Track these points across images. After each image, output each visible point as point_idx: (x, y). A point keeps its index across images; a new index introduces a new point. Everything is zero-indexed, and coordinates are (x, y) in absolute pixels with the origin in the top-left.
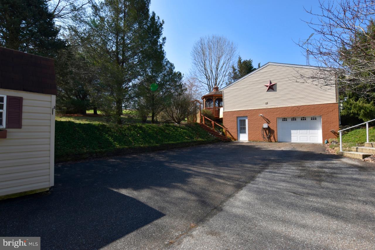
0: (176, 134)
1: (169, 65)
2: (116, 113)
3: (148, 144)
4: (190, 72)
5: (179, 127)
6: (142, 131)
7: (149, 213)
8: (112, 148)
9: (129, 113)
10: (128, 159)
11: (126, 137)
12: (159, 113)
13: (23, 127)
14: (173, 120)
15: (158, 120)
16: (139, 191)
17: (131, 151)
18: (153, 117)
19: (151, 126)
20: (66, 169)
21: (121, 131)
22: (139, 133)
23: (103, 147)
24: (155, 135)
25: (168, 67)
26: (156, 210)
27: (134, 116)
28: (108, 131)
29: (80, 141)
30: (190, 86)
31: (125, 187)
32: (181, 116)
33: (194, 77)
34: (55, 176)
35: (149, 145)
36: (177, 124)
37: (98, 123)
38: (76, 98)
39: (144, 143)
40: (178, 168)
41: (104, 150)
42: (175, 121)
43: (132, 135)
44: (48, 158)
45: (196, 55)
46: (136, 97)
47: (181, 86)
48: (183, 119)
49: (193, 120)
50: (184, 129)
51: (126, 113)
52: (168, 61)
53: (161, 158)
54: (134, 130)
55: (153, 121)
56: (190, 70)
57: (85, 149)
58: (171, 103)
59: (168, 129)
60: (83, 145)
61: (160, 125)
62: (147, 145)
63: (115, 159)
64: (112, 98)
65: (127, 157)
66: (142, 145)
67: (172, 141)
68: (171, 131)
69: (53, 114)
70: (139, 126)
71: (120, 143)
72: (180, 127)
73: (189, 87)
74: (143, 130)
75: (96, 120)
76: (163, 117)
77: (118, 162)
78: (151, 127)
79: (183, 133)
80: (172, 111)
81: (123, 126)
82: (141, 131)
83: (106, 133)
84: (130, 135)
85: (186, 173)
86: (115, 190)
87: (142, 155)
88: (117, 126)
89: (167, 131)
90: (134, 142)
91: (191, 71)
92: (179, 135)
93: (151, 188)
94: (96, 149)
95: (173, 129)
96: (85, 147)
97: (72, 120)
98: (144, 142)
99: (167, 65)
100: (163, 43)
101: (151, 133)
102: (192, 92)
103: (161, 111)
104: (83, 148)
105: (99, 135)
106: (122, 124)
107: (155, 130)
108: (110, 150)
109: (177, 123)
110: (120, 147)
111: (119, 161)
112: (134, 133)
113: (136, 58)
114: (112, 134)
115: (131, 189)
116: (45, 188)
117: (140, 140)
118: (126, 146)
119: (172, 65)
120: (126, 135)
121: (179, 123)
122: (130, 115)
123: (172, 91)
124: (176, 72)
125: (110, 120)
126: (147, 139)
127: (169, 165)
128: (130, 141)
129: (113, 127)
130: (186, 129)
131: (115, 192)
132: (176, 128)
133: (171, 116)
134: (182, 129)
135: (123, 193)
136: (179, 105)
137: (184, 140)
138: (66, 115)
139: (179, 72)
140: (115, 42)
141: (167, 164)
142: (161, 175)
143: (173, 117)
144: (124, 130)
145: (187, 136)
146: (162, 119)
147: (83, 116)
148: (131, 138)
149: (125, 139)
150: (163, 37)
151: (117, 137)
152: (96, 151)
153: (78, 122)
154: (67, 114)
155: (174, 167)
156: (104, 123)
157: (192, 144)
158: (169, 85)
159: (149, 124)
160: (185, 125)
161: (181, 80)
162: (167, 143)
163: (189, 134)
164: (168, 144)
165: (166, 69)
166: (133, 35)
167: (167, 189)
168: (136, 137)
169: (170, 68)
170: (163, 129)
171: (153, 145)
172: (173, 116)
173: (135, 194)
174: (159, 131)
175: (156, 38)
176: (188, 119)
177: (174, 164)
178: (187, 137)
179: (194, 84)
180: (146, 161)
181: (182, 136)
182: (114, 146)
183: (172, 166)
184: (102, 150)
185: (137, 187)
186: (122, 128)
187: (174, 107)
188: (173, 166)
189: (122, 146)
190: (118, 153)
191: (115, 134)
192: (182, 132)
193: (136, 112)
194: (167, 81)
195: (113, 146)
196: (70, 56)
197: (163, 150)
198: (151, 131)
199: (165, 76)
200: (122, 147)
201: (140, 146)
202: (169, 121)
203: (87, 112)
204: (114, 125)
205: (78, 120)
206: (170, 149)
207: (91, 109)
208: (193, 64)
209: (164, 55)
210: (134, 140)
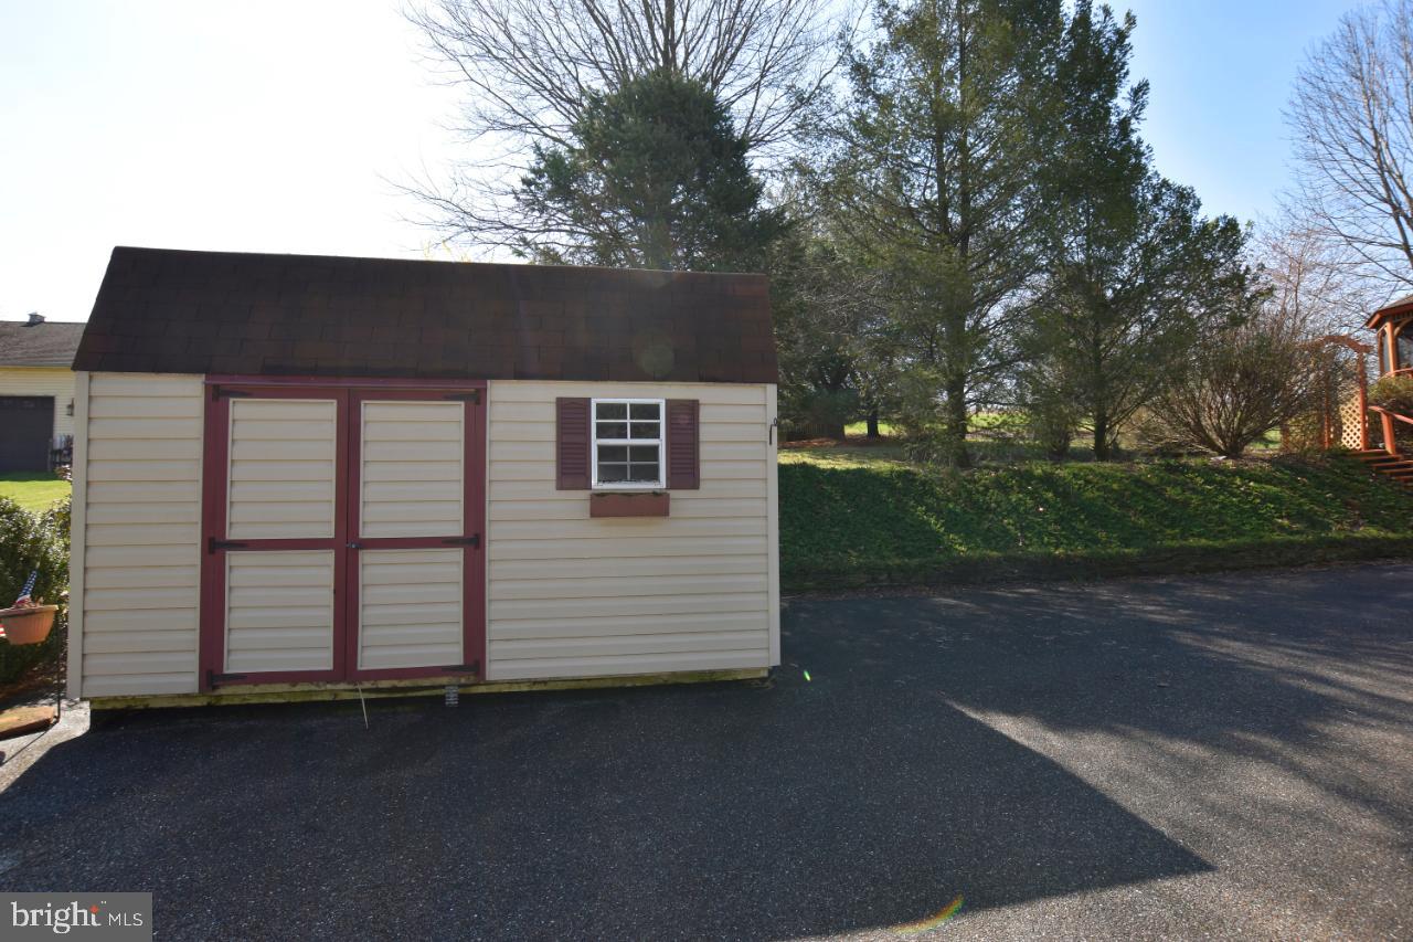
0: (1224, 506)
1: (1169, 200)
2: (951, 427)
3: (1086, 546)
4: (1285, 206)
5: (1238, 473)
6: (1056, 494)
7: (1130, 838)
8: (941, 556)
9: (997, 423)
10: (1004, 600)
11: (991, 516)
12: (1126, 413)
13: (703, 485)
14: (1202, 442)
15: (1123, 446)
16: (1071, 737)
17: (1013, 573)
18: (1100, 433)
19: (1091, 470)
20: (803, 615)
21: (969, 492)
22: (1045, 502)
23: (909, 549)
24: (1115, 510)
25: (1164, 209)
26: (1163, 836)
27: (1018, 432)
28: (926, 493)
29: (836, 529)
30: (1286, 271)
31: (1012, 710)
32: (1242, 422)
33: (1311, 225)
34: (782, 637)
35: (1089, 550)
36: (1221, 458)
37: (887, 465)
38: (813, 388)
39: (1065, 541)
40: (1251, 663)
41: (915, 562)
42: (1213, 446)
43: (1015, 509)
44: (762, 578)
45: (1314, 115)
46: (1025, 359)
47: (1237, 281)
48: (1255, 435)
49: (1320, 439)
50: (1269, 482)
51: (985, 425)
52: (1165, 183)
53: (1152, 610)
54: (1022, 489)
55: (1103, 451)
56: (1282, 196)
57: (855, 554)
58: (1184, 367)
59: (1175, 484)
60: (847, 543)
61: (1137, 467)
62: (1081, 550)
63: (955, 598)
64: (933, 373)
65: (998, 593)
66: (1061, 550)
67: (1200, 535)
68: (1194, 491)
69: (771, 443)
70: (1040, 471)
71: (968, 537)
72: (1243, 471)
73: (1281, 278)
74: (1061, 489)
75: (877, 457)
76: (1146, 432)
77: (968, 608)
78: (1096, 475)
79: (1264, 501)
80: (1192, 401)
81: (977, 475)
82: (1050, 495)
83: (916, 501)
84: (1006, 509)
85: (1300, 690)
86: (973, 715)
87: (1061, 589)
88: (953, 476)
89: (1171, 492)
90: (1026, 537)
91: (1289, 201)
92: (1242, 511)
93: (1124, 735)
94: (889, 558)
95: (1205, 483)
96: (853, 547)
97: (807, 458)
98: (1065, 537)
99: (1157, 199)
100: (1133, 112)
101: (1093, 499)
102: (1302, 299)
103: (1138, 405)
104: (846, 552)
105: (896, 508)
106: (973, 467)
107: (1113, 490)
108: (934, 563)
109: (1220, 455)
110: (970, 553)
111: (972, 605)
112: (1020, 499)
113: (1016, 207)
114: (938, 505)
115: (1034, 723)
116: (759, 670)
117: (1050, 528)
118: (995, 549)
119: (1184, 195)
120: (989, 510)
121: (1233, 451)
122: (1002, 430)
123: (1195, 310)
124: (1211, 219)
125: (929, 454)
126: (1079, 526)
127: (1196, 644)
128: (1006, 531)
129: (942, 479)
130: (1280, 483)
131: (973, 721)
132: (1218, 478)
133: (1188, 424)
134: (1255, 481)
135: (1005, 732)
136: (1231, 369)
137: (1273, 531)
138: (787, 444)
139: (1225, 217)
140: (933, 169)
141: (1187, 639)
142: (1162, 684)
143: (1198, 428)
144: (981, 489)
145: (1288, 517)
146: (1140, 438)
147: (835, 446)
148: (1011, 521)
149: (986, 525)
150: (1136, 86)
151: (957, 514)
152: (890, 563)
153: (824, 464)
154: (789, 440)
155: (1228, 655)
156: (910, 465)
157: (1320, 552)
158: (1177, 286)
159: (1085, 464)
160: (1269, 461)
161: (1235, 253)
162: (1175, 544)
163: (1300, 505)
164: (1182, 548)
165: (1156, 220)
166: (998, 122)
167: (1207, 754)
168: (1030, 517)
169: (1174, 213)
170: (1155, 481)
171: (1109, 551)
172: (1198, 423)
173: (1053, 746)
174: (1134, 494)
175: (1101, 97)
176: (1285, 432)
177: (1225, 642)
178: (1286, 522)
179: (1308, 258)
180: (1082, 617)
181: (1260, 517)
182: (949, 549)
183: (1216, 649)
184: (906, 560)
185: (1058, 721)
186: (975, 482)
187: (1206, 383)
188: (1223, 650)
189: (978, 551)
190: (964, 575)
191: (951, 506)
192: (1257, 497)
193: (1028, 416)
194: (1165, 271)
195: (946, 549)
196: (795, 253)
197: (1158, 574)
198: (1097, 494)
199: (1149, 250)
200: (977, 554)
201: (1050, 554)
202: (1179, 445)
203: (849, 430)
204: (944, 470)
205: (824, 458)
206: (1193, 572)
207: (860, 419)
208: (1302, 164)
209: (1144, 161)
210: (1022, 529)
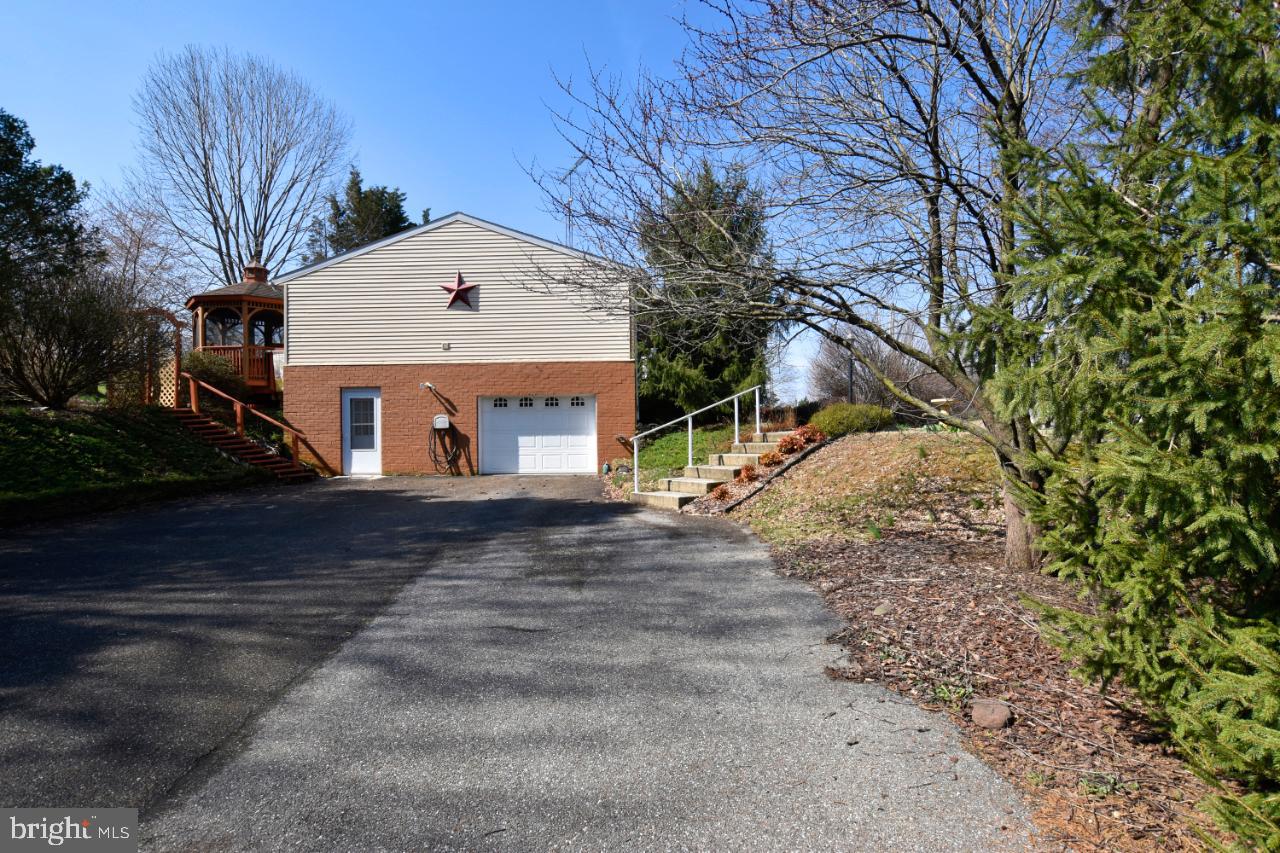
0: (39, 457)
4: (130, 183)
5: (59, 424)
14: (23, 392)
30: (126, 242)
32: (69, 374)
33: (150, 209)
36: (43, 408)
42: (36, 397)
45: (161, 117)
48: (80, 388)
49: (141, 396)
50: (88, 433)
56: (127, 172)
58: (6, 309)
67: (8, 488)
68: (5, 441)
72: (63, 422)
73: (120, 247)
79: (83, 451)
92: (59, 462)
95: (21, 433)
102: (141, 271)
109: (43, 405)
119: (15, 128)
121: (56, 404)
124: (44, 165)
132: (36, 428)
133: (6, 372)
134: (76, 433)
137: (89, 480)
139: (60, 168)
143: (19, 376)
145: (105, 466)
157: (130, 496)
160: (92, 414)
161: (69, 208)
163: (117, 455)
172: (19, 371)
176: (110, 388)
178: (102, 471)
181: (77, 466)
187: (30, 329)
192: (76, 447)
